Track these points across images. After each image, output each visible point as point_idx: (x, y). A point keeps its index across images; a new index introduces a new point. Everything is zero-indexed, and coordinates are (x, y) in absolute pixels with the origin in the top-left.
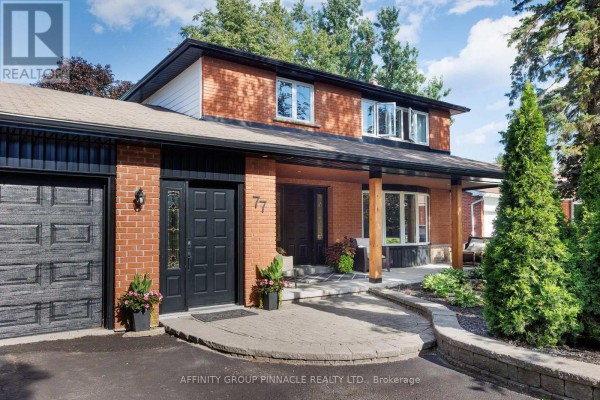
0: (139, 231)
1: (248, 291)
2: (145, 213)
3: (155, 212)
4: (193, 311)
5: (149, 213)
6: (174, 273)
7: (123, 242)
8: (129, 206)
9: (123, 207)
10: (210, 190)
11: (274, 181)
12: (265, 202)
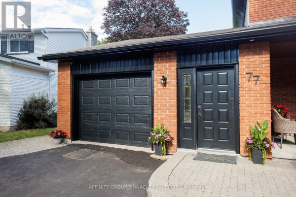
0: (166, 99)
1: (242, 145)
2: (168, 89)
3: (174, 88)
4: (201, 150)
5: (171, 89)
6: (188, 125)
7: (157, 105)
8: (160, 86)
9: (157, 86)
10: (215, 72)
11: (269, 59)
12: (258, 77)
